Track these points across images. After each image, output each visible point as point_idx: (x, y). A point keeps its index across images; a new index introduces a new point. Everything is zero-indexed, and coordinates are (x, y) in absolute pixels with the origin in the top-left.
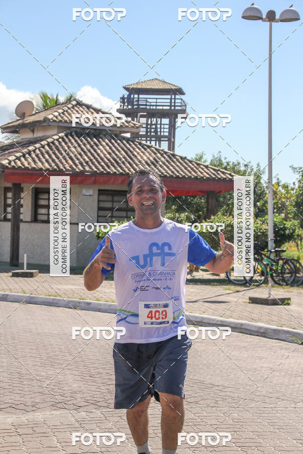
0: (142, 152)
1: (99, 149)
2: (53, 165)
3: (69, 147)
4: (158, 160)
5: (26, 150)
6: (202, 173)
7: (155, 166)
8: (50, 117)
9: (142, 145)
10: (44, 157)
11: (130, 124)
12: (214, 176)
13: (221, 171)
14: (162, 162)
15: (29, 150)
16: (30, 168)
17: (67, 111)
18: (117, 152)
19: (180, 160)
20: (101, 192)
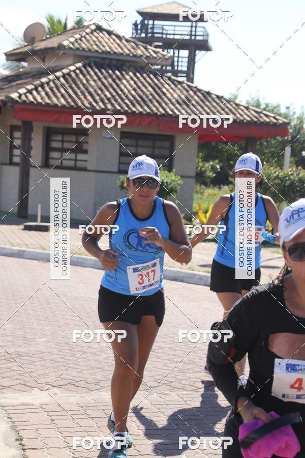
0: (172, 89)
1: (123, 84)
2: (70, 100)
3: (87, 80)
4: (190, 98)
5: (37, 82)
6: (241, 115)
7: (188, 106)
8: (66, 43)
9: (172, 80)
10: (60, 92)
11: (159, 54)
12: (256, 120)
13: (264, 114)
14: (195, 101)
15: (41, 82)
16: (44, 103)
17: (85, 37)
18: (143, 88)
19: (216, 99)
20: (124, 135)
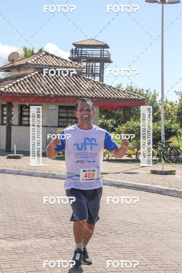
0: (85, 83)
1: (59, 81)
2: (31, 91)
3: (41, 80)
4: (94, 87)
6: (121, 96)
7: (93, 92)
8: (30, 62)
9: (85, 79)
10: (26, 86)
11: (77, 66)
12: (128, 98)
13: (132, 94)
14: (97, 89)
15: (16, 82)
16: (18, 93)
17: (39, 58)
18: (70, 83)
19: (108, 88)
20: (60, 107)
